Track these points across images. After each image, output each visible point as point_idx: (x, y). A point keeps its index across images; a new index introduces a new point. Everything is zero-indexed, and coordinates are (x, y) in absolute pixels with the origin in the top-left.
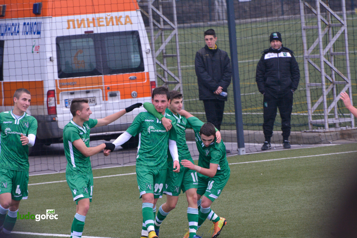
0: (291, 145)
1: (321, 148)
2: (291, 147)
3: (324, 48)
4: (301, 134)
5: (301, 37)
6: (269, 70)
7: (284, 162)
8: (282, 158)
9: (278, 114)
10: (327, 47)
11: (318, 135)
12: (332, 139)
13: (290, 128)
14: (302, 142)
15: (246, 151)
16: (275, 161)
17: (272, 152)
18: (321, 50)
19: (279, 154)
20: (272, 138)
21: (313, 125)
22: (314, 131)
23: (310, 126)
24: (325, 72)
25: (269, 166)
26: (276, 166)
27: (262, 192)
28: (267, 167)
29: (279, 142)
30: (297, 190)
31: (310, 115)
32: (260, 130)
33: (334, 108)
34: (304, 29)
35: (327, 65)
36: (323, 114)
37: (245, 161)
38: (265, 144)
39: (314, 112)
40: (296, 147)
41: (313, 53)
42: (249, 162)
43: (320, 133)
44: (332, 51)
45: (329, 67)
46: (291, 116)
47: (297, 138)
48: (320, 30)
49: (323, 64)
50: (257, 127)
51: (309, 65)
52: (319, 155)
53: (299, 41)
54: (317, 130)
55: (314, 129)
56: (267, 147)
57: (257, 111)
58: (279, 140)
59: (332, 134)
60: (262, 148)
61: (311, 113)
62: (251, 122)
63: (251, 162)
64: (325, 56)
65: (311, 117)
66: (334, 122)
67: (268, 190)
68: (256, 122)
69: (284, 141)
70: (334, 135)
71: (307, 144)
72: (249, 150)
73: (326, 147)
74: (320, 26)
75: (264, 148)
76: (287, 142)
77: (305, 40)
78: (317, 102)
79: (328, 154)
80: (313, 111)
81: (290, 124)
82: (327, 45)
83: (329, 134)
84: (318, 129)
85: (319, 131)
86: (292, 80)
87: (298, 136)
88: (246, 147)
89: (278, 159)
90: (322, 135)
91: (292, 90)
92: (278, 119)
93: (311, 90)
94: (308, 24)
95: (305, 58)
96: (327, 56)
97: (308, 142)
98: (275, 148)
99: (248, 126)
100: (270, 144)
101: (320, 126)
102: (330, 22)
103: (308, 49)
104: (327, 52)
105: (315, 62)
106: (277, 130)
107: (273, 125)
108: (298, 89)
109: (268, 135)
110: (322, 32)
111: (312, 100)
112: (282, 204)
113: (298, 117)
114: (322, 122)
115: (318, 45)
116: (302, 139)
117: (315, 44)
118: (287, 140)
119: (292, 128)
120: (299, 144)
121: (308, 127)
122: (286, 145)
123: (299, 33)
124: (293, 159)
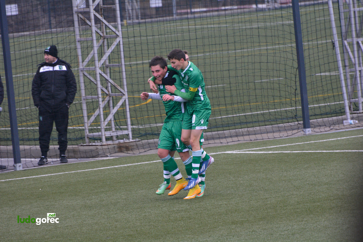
0: (68, 160)
1: (98, 161)
2: (68, 162)
3: (99, 60)
4: (78, 147)
5: (76, 49)
6: (44, 83)
7: (62, 177)
8: (60, 172)
9: (54, 127)
10: (102, 59)
11: (96, 149)
12: (110, 152)
13: (67, 142)
14: (79, 156)
15: (22, 167)
16: (53, 175)
17: (49, 167)
18: (97, 62)
19: (56, 169)
20: (48, 153)
21: (90, 139)
22: (90, 144)
23: (87, 140)
24: (101, 84)
25: (48, 181)
26: (54, 180)
27: (42, 208)
28: (45, 182)
29: (55, 156)
30: (78, 205)
31: (87, 128)
32: (36, 145)
33: (111, 120)
34: (79, 41)
35: (102, 77)
36: (99, 127)
37: (22, 177)
38: (42, 159)
39: (91, 125)
40: (74, 161)
41: (88, 65)
42: (26, 178)
43: (97, 147)
44: (107, 63)
45: (105, 79)
46: (68, 130)
47: (73, 152)
48: (95, 42)
49: (98, 76)
50: (33, 142)
51: (84, 77)
52: (97, 169)
53: (73, 54)
54: (94, 144)
55: (91, 142)
56: (44, 162)
57: (33, 126)
58: (56, 155)
59: (109, 147)
60: (38, 163)
61: (87, 126)
62: (27, 137)
63: (28, 177)
64: (100, 68)
65: (87, 131)
66: (112, 135)
67: (48, 205)
68: (31, 137)
69: (60, 155)
70: (111, 148)
71: (84, 158)
72: (25, 166)
73: (103, 160)
74: (95, 38)
75: (41, 163)
76: (63, 156)
77: (79, 52)
78: (94, 115)
79: (106, 168)
80: (89, 124)
81: (66, 139)
82: (102, 57)
83: (106, 147)
84: (95, 142)
85: (96, 144)
86: (67, 94)
87: (75, 150)
88: (22, 163)
89: (56, 174)
90: (99, 148)
91: (67, 104)
92: (55, 133)
93: (86, 103)
94: (82, 36)
95: (80, 70)
96: (102, 68)
97: (85, 156)
98: (52, 163)
99: (23, 141)
100: (47, 159)
101: (97, 140)
102: (105, 33)
103: (83, 61)
104: (103, 64)
105: (90, 74)
106: (53, 145)
107: (49, 139)
108: (74, 102)
109: (45, 149)
110: (97, 44)
111: (88, 113)
112: (63, 219)
113: (74, 131)
114: (99, 135)
115: (93, 57)
116: (79, 153)
117: (90, 56)
118: (64, 154)
119: (69, 142)
120: (76, 158)
121: (85, 141)
122: (63, 159)
123: (73, 46)
124: (72, 173)
